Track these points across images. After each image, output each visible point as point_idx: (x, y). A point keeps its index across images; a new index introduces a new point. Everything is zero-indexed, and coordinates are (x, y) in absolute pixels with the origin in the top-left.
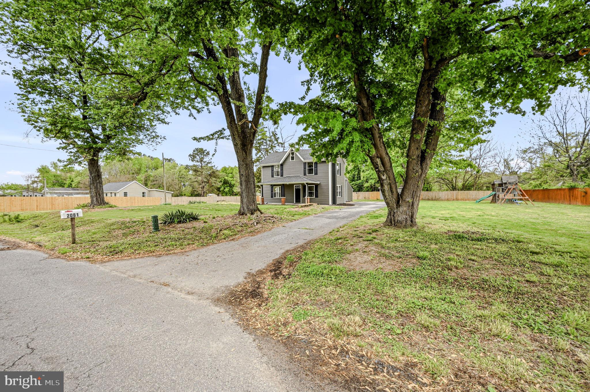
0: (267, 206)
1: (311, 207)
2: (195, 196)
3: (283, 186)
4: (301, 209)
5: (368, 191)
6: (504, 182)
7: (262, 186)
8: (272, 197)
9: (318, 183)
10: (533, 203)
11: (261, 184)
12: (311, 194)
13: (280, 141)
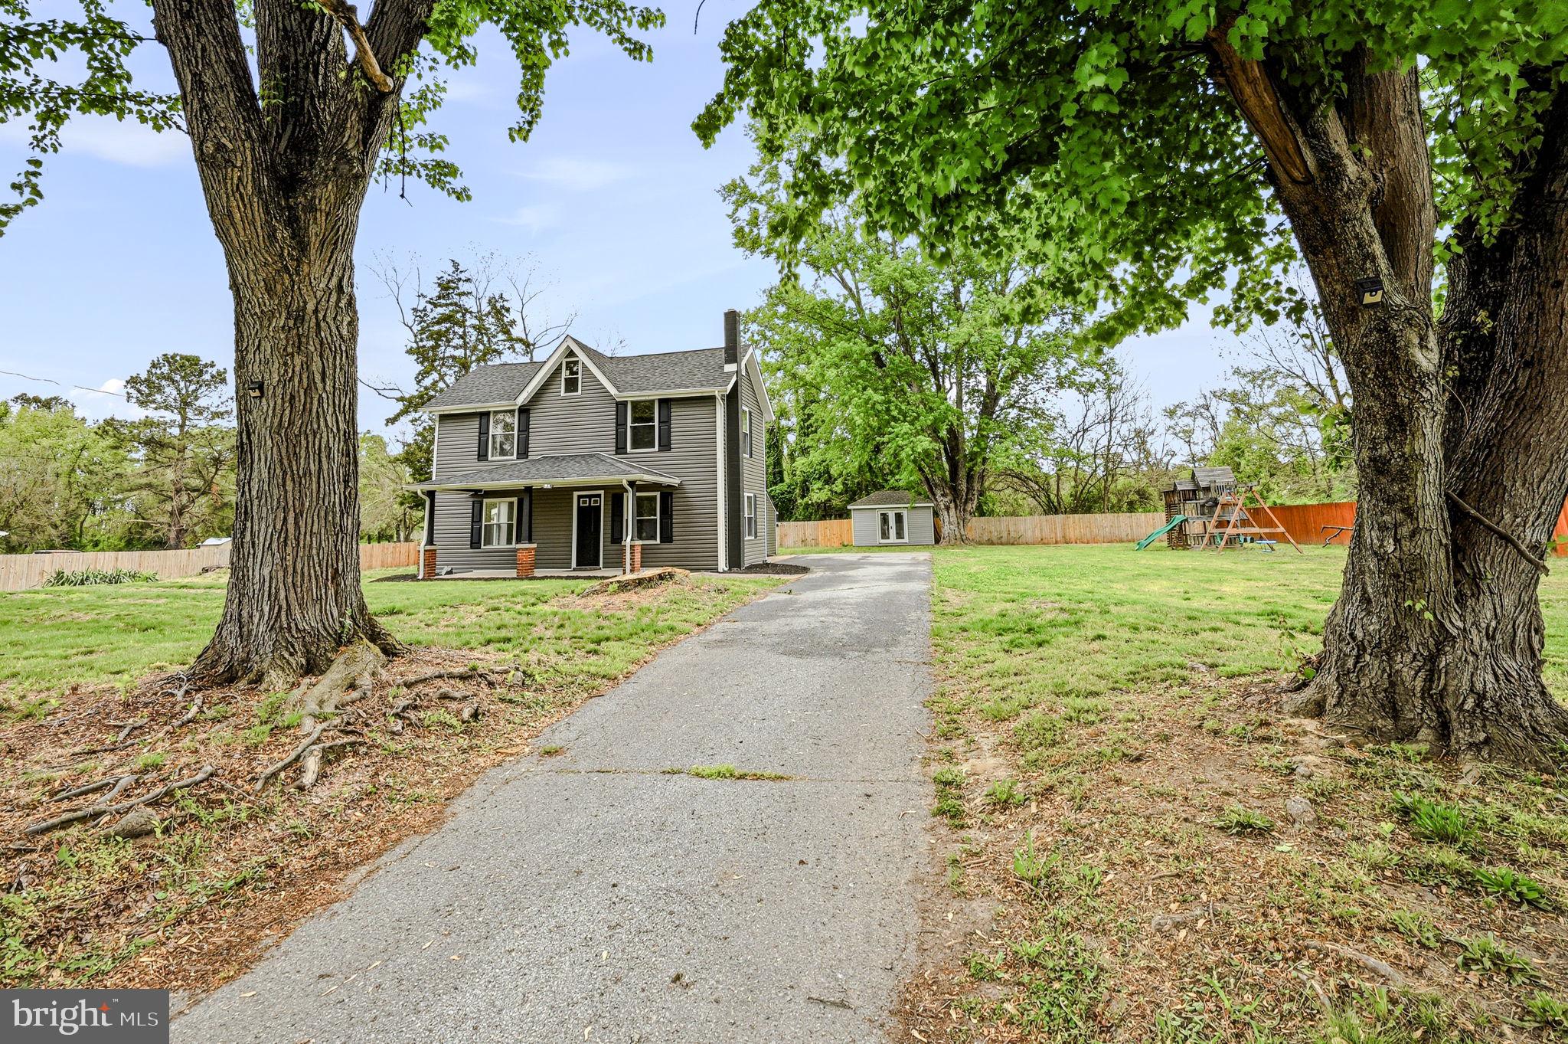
0: (448, 586)
1: (669, 589)
2: (145, 548)
3: (527, 496)
4: (619, 599)
5: (808, 518)
6: (1203, 484)
7: (431, 494)
8: (475, 544)
9: (675, 481)
10: (1299, 546)
11: (427, 487)
12: (643, 529)
13: (517, 332)
